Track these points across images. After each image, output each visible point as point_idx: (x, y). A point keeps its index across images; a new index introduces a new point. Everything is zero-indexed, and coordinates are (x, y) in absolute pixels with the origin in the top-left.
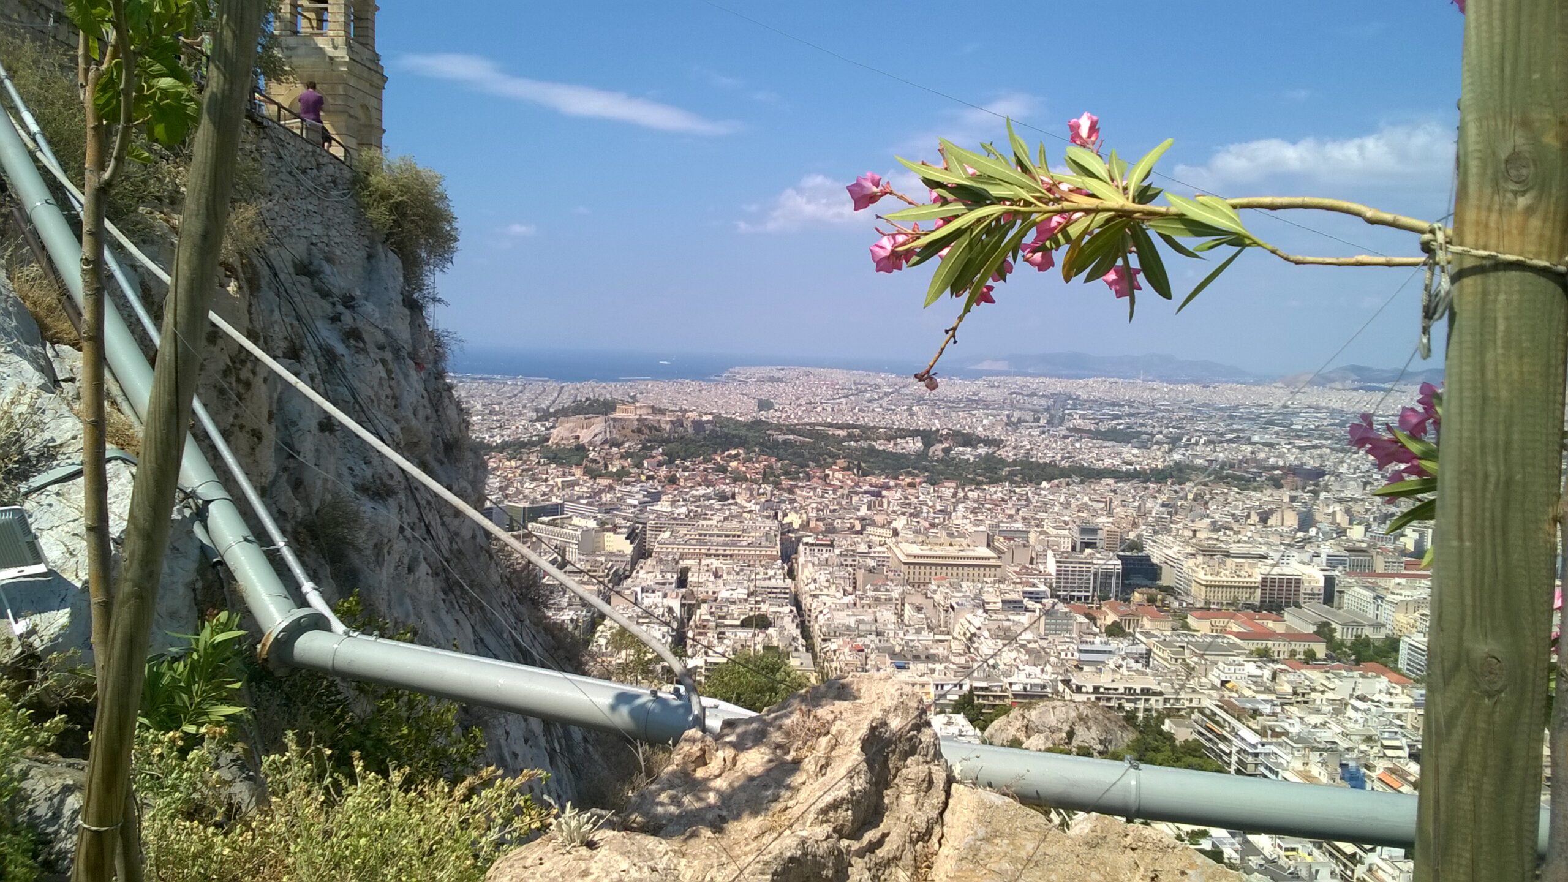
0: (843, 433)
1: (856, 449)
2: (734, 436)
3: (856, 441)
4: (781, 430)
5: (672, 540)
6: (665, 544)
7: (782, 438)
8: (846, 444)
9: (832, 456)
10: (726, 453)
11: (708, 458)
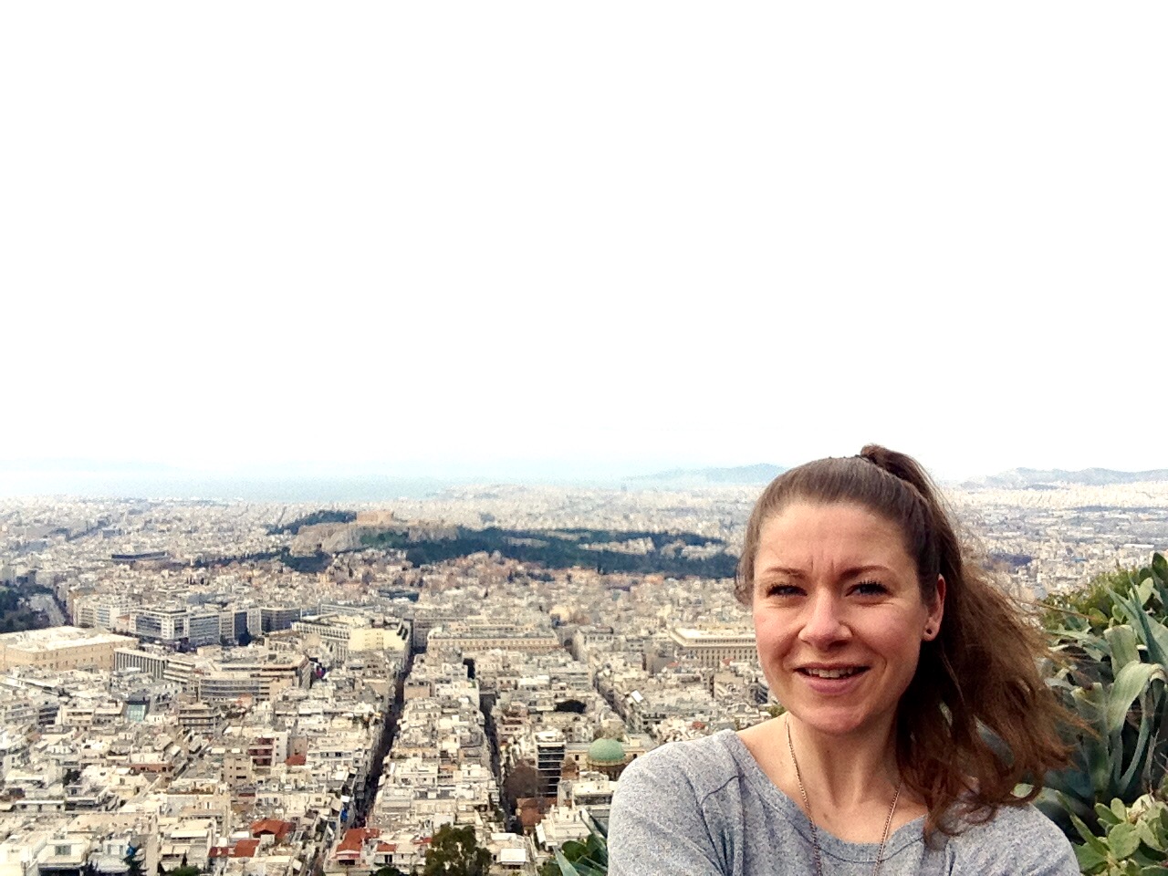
0: (574, 537)
2: (473, 542)
3: (590, 544)
4: (515, 536)
5: (445, 634)
6: (439, 638)
7: (518, 542)
8: (581, 546)
9: (569, 557)
10: (470, 557)
11: (452, 562)
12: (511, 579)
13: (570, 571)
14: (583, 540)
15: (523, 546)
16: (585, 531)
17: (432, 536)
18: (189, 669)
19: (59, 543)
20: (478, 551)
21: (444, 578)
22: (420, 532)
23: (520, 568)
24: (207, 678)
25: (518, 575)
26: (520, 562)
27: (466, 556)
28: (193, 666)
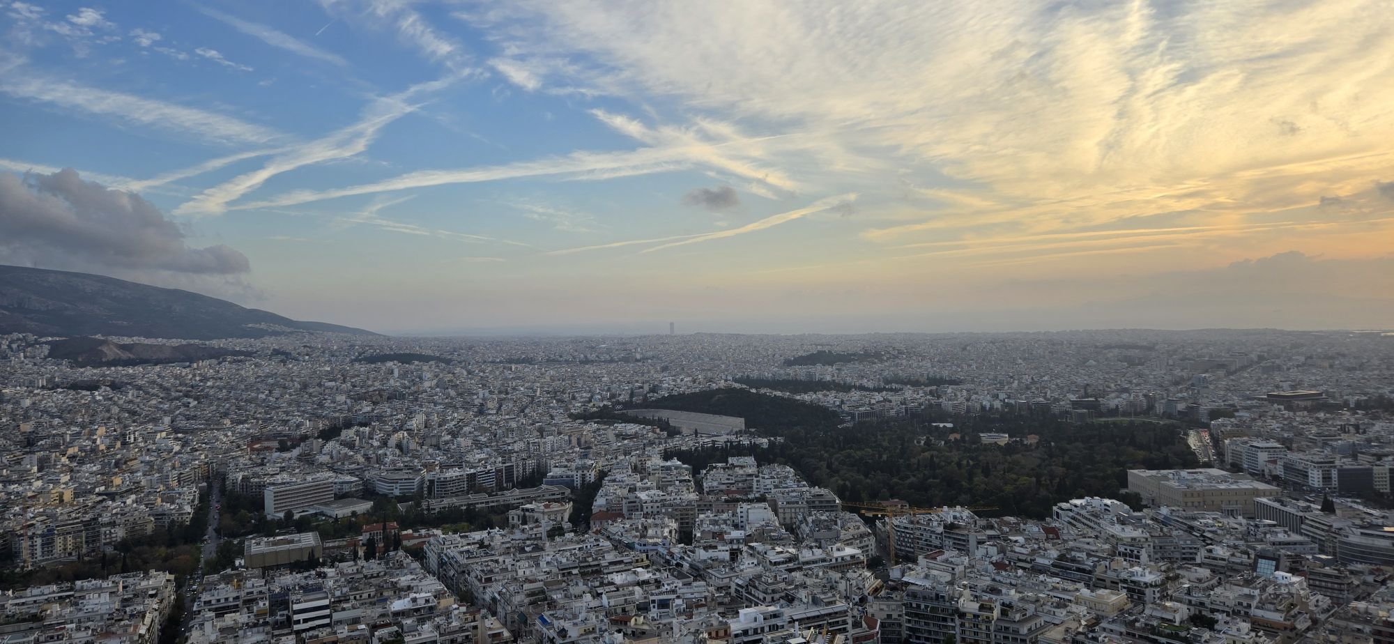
18: (1326, 528)
19: (1219, 379)
24: (1345, 539)
28: (1331, 526)
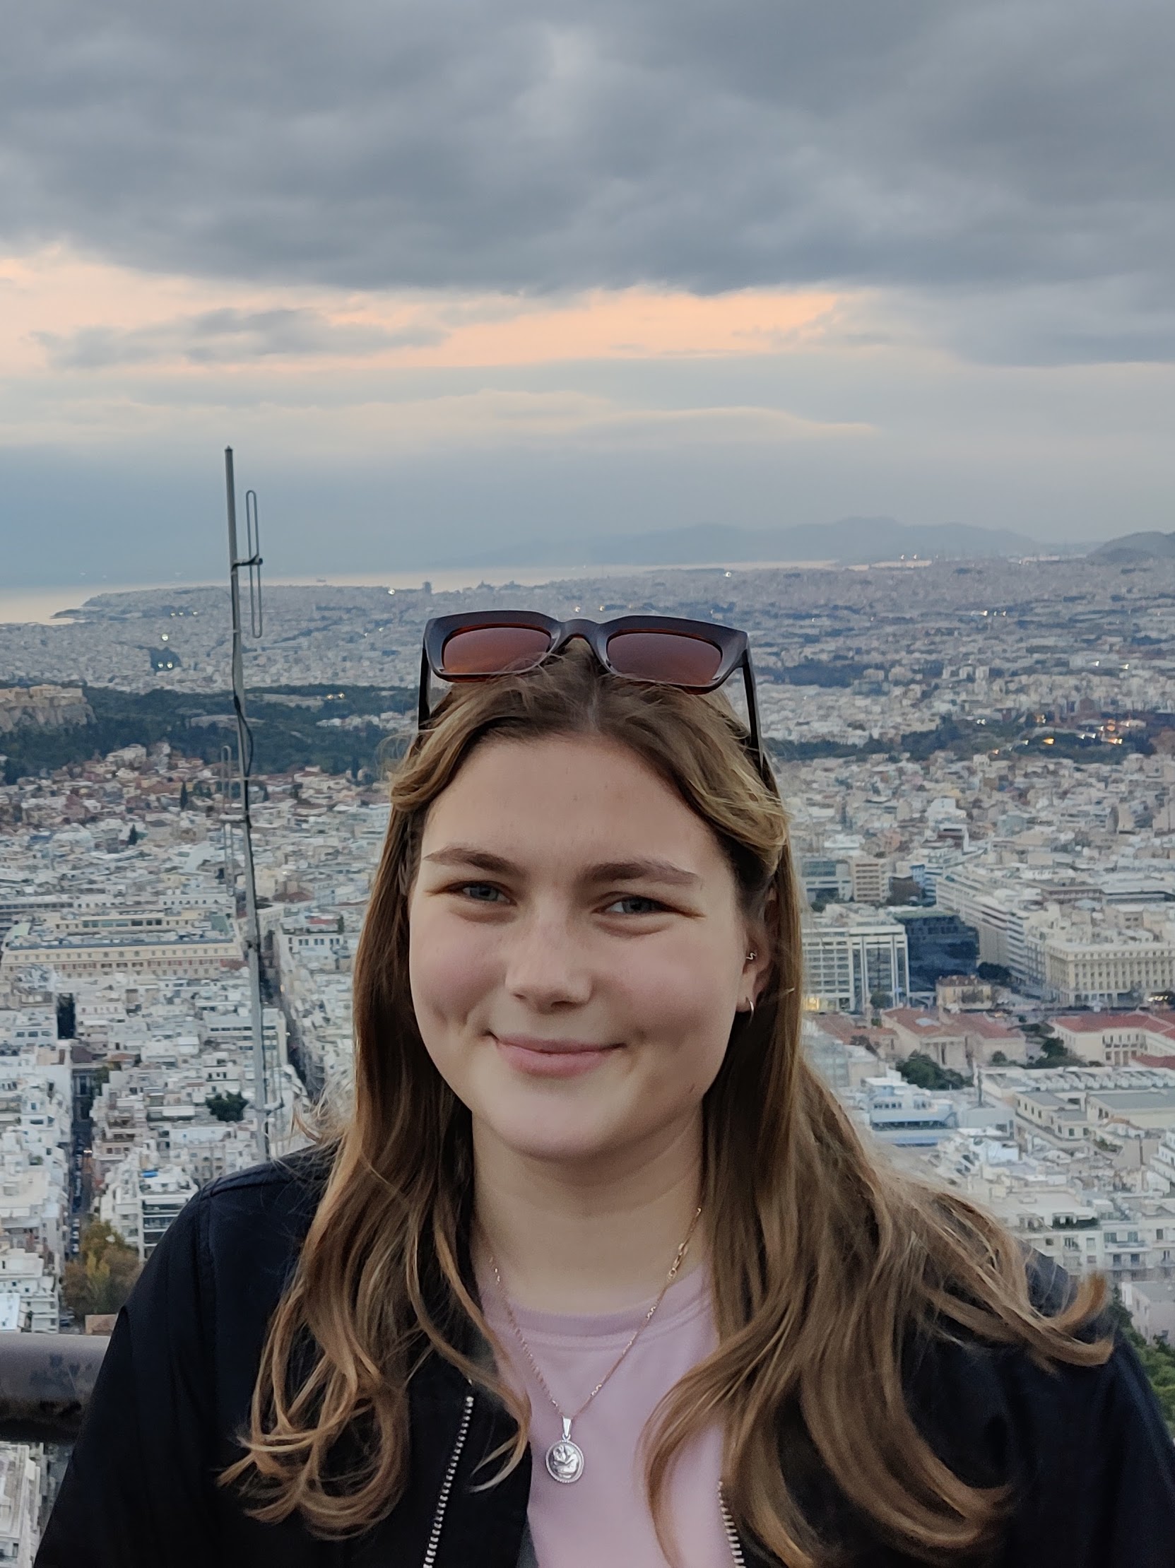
0: (315, 703)
1: (346, 733)
2: (121, 724)
3: (343, 717)
4: (203, 706)
5: (34, 938)
6: (21, 947)
7: (205, 720)
8: (323, 723)
9: (300, 747)
10: (110, 758)
11: (77, 770)
12: (184, 802)
13: (298, 778)
14: (330, 710)
15: (213, 726)
16: (335, 689)
17: (41, 719)
20: (125, 745)
21: (60, 802)
22: (17, 714)
23: (207, 774)
25: (202, 790)
26: (207, 763)
27: (104, 754)
